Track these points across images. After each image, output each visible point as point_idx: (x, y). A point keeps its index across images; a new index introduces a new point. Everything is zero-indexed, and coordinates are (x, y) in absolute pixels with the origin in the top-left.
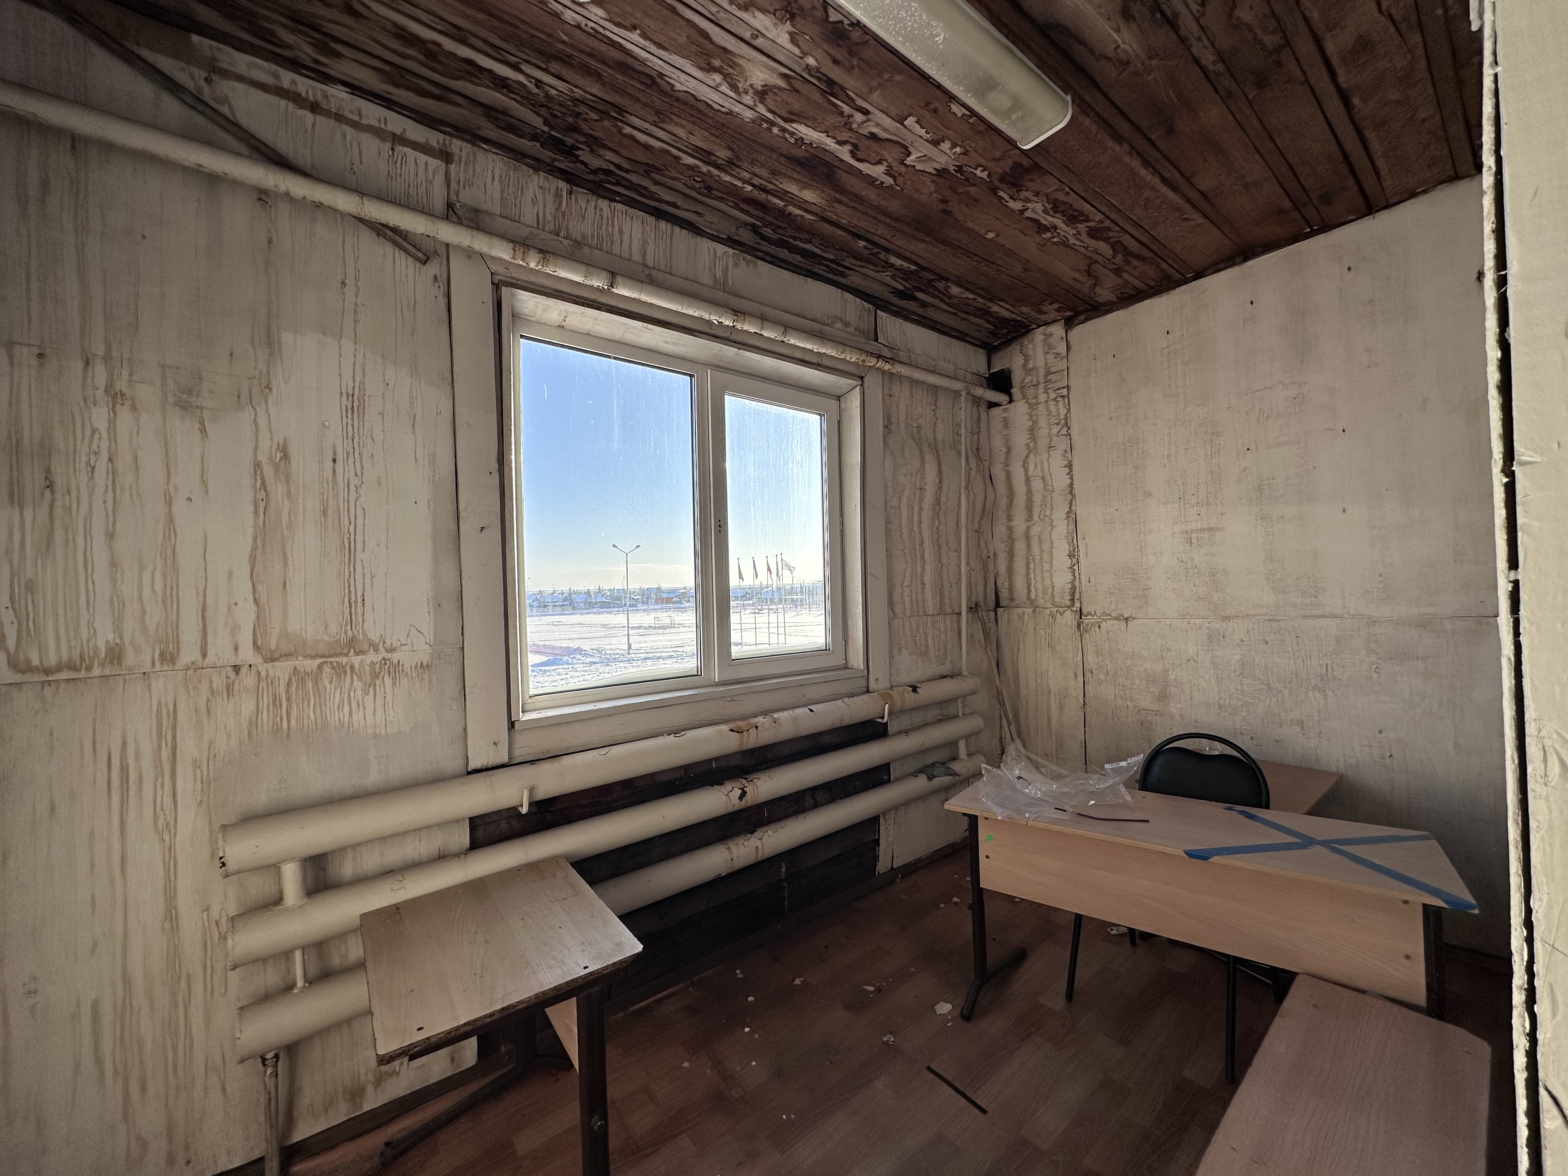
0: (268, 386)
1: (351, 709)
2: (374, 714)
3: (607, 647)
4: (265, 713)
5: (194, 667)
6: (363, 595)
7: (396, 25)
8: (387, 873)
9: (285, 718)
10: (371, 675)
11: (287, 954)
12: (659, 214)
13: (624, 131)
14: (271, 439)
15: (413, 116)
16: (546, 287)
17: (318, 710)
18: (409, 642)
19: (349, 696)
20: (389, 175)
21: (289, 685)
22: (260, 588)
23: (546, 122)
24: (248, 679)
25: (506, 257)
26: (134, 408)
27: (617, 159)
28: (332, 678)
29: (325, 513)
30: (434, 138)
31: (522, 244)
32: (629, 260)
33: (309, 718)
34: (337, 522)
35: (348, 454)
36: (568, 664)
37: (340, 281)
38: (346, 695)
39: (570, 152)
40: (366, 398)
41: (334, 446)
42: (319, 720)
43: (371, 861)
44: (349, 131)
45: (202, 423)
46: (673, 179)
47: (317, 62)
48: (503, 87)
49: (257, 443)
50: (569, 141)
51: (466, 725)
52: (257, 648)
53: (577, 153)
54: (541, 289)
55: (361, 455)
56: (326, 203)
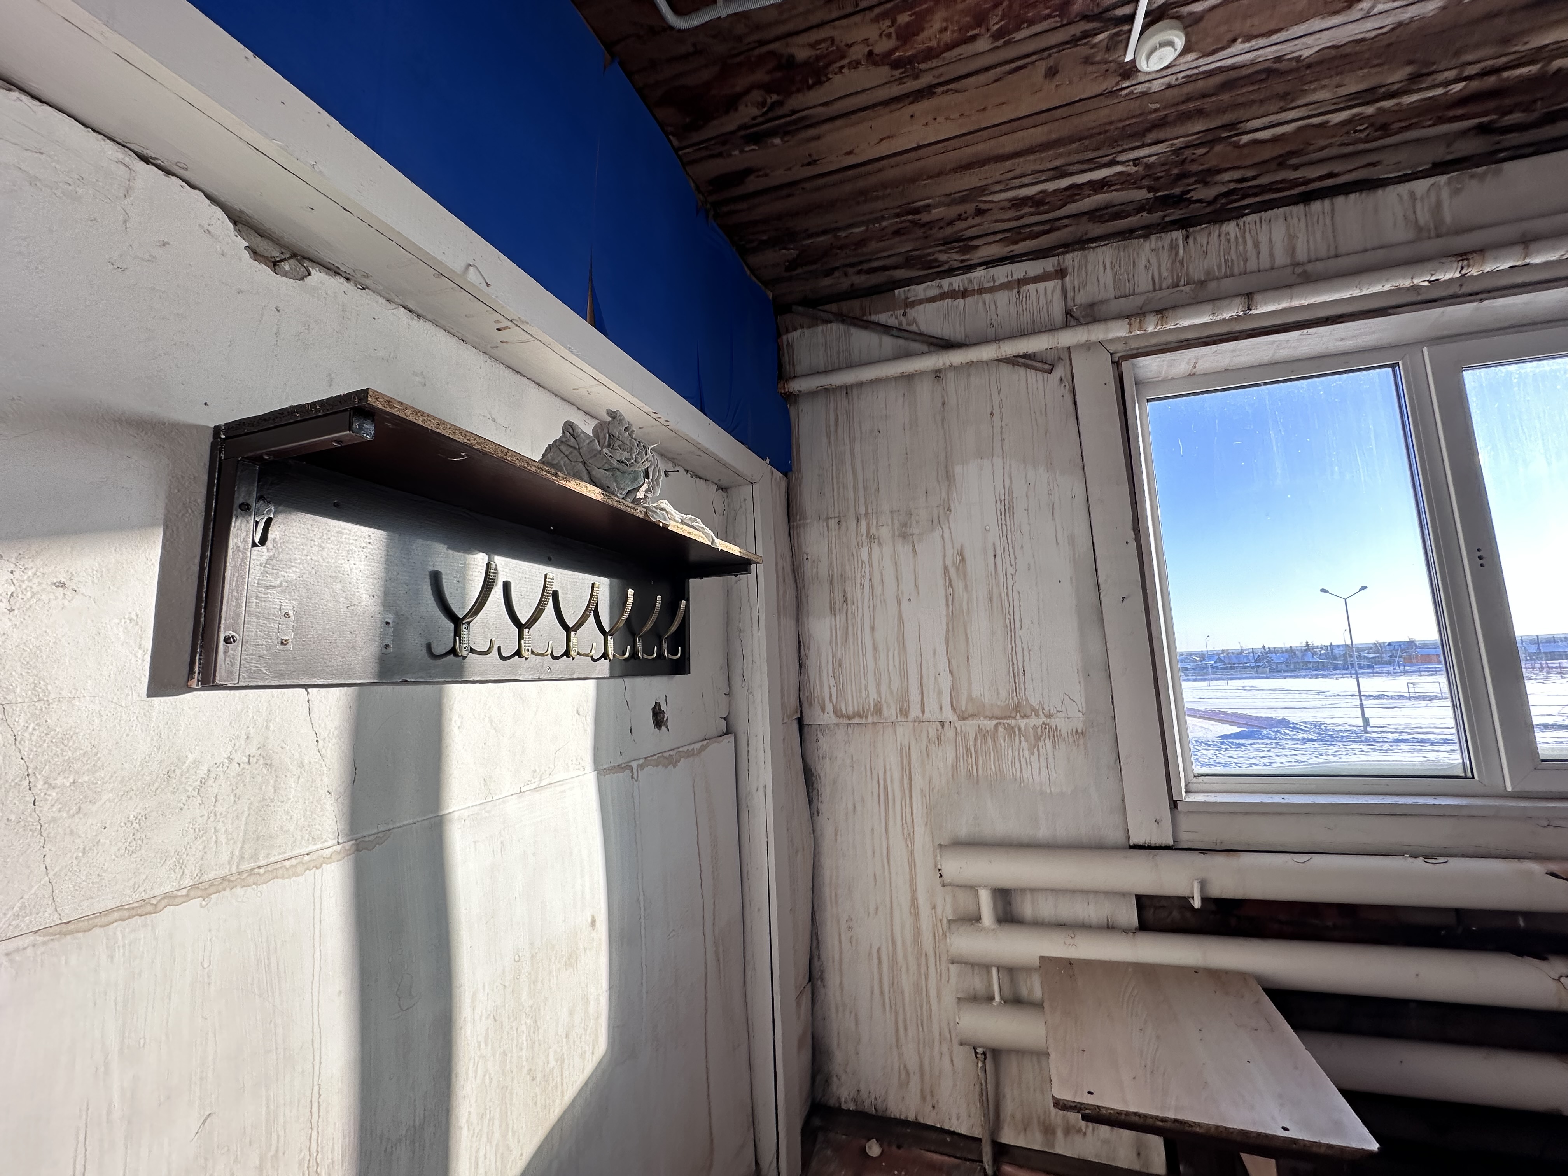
0: (949, 510)
1: (1021, 766)
2: (1040, 773)
3: (1328, 721)
4: (961, 761)
5: (916, 720)
6: (1023, 667)
7: (1011, 200)
8: (1061, 925)
9: (974, 766)
10: (1034, 737)
11: (986, 967)
12: (1307, 198)
13: (1242, 143)
14: (953, 548)
15: (1031, 257)
16: (1170, 343)
17: (997, 764)
18: (1064, 710)
19: (1019, 754)
20: (1017, 314)
21: (976, 739)
22: (953, 662)
23: (1150, 189)
24: (950, 733)
25: (1123, 333)
26: (880, 544)
27: (1237, 175)
28: (1005, 737)
29: (991, 600)
30: (1048, 264)
31: (1137, 315)
32: (1272, 268)
33: (991, 769)
34: (1000, 605)
35: (1004, 549)
36: (1270, 738)
37: (989, 413)
38: (1017, 754)
39: (1180, 200)
40: (1014, 500)
41: (994, 544)
42: (998, 772)
43: (1047, 909)
44: (987, 296)
45: (913, 546)
46: (1322, 149)
47: (962, 261)
48: (1102, 188)
49: (945, 553)
50: (1177, 191)
51: (1123, 795)
52: (954, 709)
53: (1188, 196)
54: (1165, 347)
55: (1013, 548)
56: (975, 360)
